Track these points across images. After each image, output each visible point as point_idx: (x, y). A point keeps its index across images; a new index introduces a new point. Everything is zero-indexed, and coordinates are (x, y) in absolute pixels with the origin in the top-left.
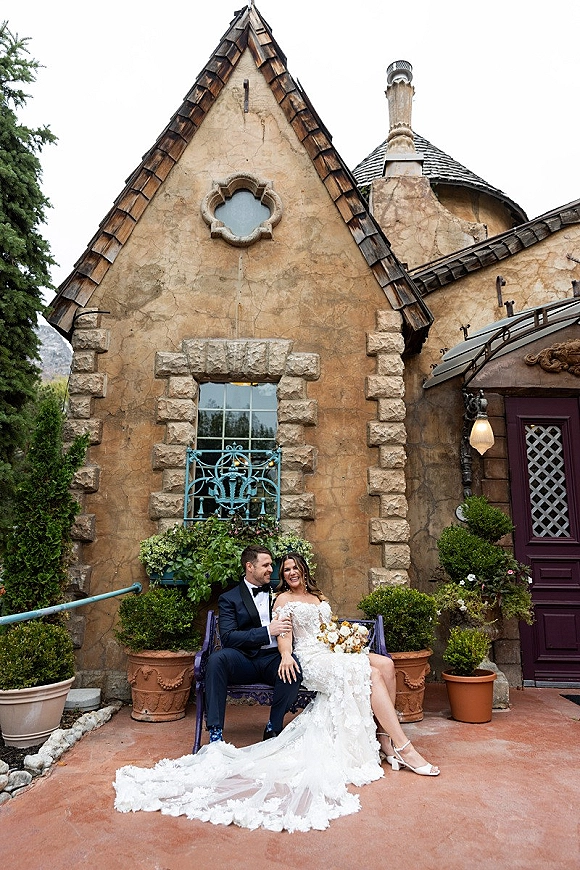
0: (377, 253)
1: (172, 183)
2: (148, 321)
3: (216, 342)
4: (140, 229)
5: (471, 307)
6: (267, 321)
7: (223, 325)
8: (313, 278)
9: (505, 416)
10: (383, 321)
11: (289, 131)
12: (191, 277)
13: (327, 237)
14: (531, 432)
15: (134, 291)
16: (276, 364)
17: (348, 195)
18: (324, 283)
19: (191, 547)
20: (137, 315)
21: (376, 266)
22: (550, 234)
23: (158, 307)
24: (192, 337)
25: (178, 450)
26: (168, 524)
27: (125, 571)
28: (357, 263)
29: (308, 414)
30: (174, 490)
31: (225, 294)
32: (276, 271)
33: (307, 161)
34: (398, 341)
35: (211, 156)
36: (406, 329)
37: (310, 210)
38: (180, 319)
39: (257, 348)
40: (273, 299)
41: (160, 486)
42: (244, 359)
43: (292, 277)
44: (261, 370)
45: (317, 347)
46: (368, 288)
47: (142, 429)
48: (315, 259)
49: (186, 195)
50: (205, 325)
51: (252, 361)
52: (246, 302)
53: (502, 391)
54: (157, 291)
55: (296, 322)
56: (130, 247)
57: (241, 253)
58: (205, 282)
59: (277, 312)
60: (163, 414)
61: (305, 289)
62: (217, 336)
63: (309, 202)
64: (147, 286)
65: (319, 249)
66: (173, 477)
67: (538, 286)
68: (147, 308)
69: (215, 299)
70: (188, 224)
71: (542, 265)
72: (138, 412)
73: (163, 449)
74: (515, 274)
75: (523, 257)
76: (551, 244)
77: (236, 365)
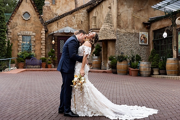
0: (42, 22)
1: (18, 12)
2: (16, 29)
3: (24, 32)
4: (14, 18)
5: (54, 26)
6: (30, 29)
7: (25, 30)
8: (35, 24)
9: (58, 39)
10: (43, 30)
11: (32, 5)
12: (21, 24)
13: (36, 19)
14: (61, 41)
15: (14, 25)
16: (31, 34)
17: (39, 15)
18: (36, 25)
19: (23, 54)
20: (15, 28)
21: (42, 23)
22: (64, 16)
23: (17, 27)
24: (21, 31)
25: (21, 44)
26: (20, 52)
27: (15, 56)
28: (40, 22)
29: (35, 40)
30: (20, 48)
31: (25, 26)
32: (31, 23)
33: (34, 9)
34: (44, 32)
35: (22, 8)
36: (45, 31)
37: (34, 16)
38: (20, 29)
39: (29, 33)
40: (30, 27)
41: (19, 48)
42: (27, 34)
43: (32, 24)
44: (29, 35)
45: (35, 32)
46: (41, 26)
47: (16, 41)
48: (35, 22)
49: (20, 14)
50: (23, 30)
51: (28, 34)
52: (27, 27)
53: (57, 36)
54: (17, 26)
55: (33, 30)
56: (13, 20)
57: (26, 21)
58: (22, 25)
59: (31, 28)
60: (19, 40)
61: (34, 26)
62: (24, 31)
63: (34, 15)
64: (16, 25)
65: (35, 21)
66: (20, 47)
67: (62, 23)
68: (16, 28)
69: (24, 27)
70: (20, 17)
71: (63, 20)
72: (16, 40)
73: (19, 44)
74: (60, 21)
75: (61, 19)
76: (64, 18)
77: (26, 34)
